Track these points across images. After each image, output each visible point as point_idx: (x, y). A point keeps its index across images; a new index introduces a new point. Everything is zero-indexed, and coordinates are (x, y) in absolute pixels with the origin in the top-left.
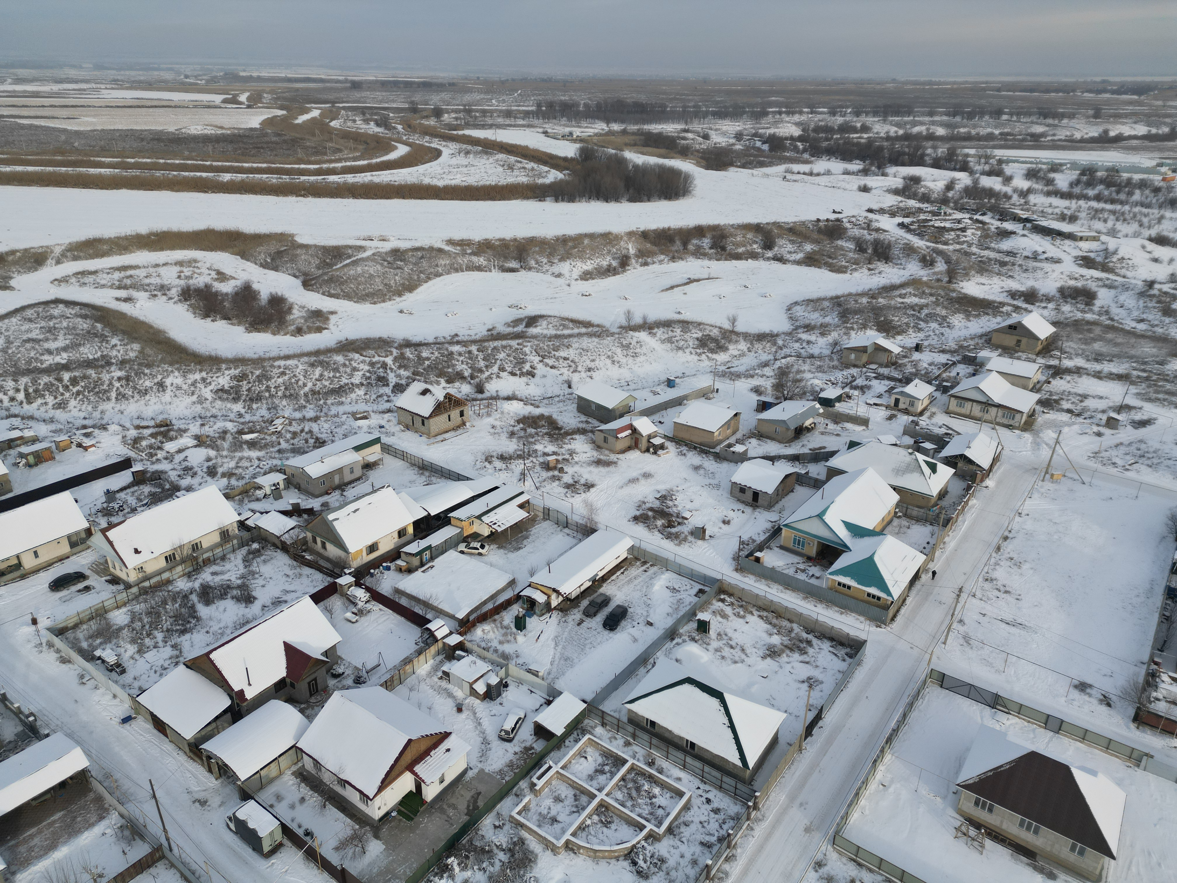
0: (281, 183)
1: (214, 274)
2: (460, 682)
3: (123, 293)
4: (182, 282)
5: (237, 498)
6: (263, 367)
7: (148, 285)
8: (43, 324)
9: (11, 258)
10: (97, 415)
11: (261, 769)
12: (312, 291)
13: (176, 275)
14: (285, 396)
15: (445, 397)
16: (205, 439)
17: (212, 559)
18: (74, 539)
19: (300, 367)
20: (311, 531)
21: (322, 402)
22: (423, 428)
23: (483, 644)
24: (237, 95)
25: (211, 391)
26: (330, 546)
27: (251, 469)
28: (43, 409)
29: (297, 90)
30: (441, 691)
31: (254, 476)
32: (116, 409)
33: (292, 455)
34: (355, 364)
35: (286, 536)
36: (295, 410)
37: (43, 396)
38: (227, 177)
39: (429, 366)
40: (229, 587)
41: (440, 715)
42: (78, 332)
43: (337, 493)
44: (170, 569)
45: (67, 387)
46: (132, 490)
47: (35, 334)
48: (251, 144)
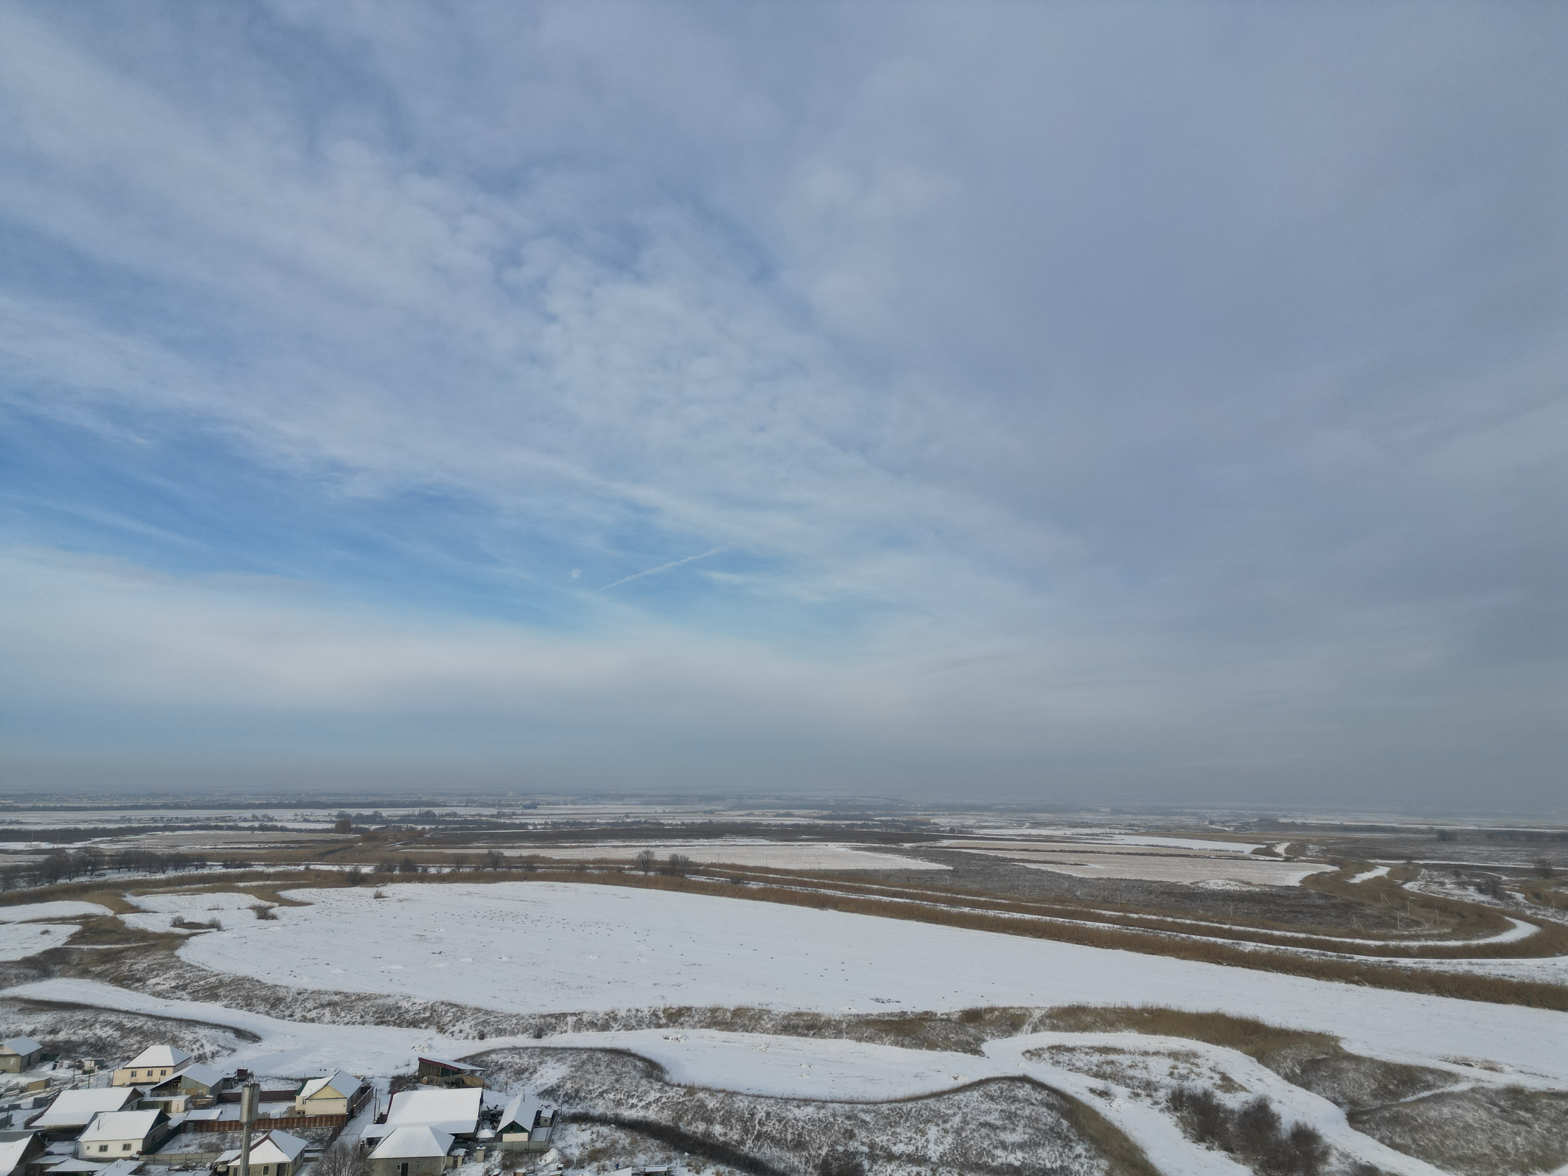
0: (1325, 962)
1: (1217, 1079)
3: (1099, 1084)
4: (1174, 1083)
7: (1131, 1078)
8: (1004, 1106)
9: (988, 1016)
12: (1363, 1131)
13: (1167, 1071)
24: (1273, 845)
29: (1356, 841)
38: (1249, 946)
42: (1040, 1126)
47: (993, 1118)
48: (1286, 906)
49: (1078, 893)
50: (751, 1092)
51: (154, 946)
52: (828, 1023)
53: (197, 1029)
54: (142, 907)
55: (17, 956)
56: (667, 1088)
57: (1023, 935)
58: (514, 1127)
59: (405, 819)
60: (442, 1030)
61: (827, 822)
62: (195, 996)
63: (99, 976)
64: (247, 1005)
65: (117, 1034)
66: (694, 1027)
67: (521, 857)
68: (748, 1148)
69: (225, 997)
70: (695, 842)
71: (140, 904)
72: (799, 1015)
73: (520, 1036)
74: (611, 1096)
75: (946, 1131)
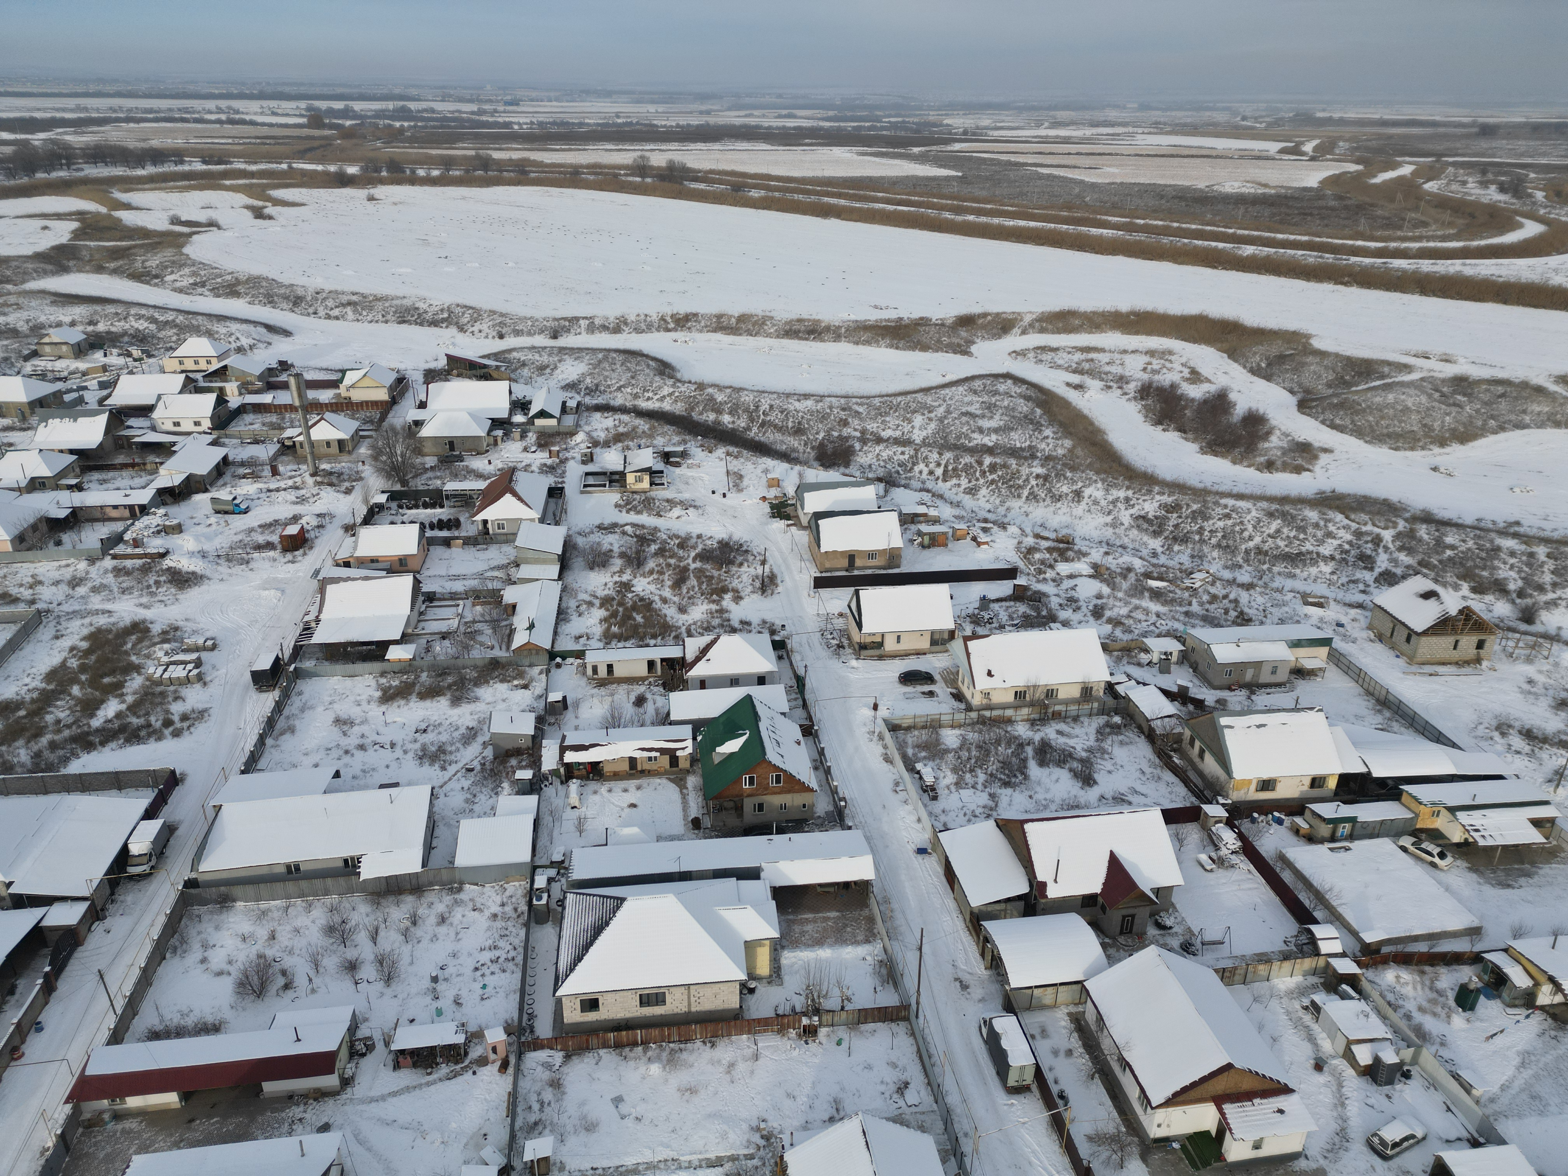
0: (1320, 264)
1: (1186, 373)
2: (1333, 1030)
3: (1076, 379)
4: (1145, 377)
5: (1116, 653)
6: (1205, 501)
7: (1106, 373)
8: (986, 398)
9: (981, 321)
10: (1002, 510)
11: (1036, 987)
12: (1309, 415)
13: (1141, 366)
14: (1219, 546)
15: (1461, 612)
16: (1103, 571)
17: (1063, 714)
18: (936, 637)
19: (1252, 512)
20: (1192, 729)
21: (1265, 567)
22: (1405, 647)
23: (1390, 997)
24: (1302, 143)
25: (1132, 515)
26: (1209, 758)
27: (1144, 624)
28: (954, 490)
30: (1298, 1024)
31: (1145, 634)
32: (1023, 510)
33: (1202, 623)
34: (1331, 528)
35: (1159, 722)
36: (1226, 567)
37: (959, 476)
38: (1249, 250)
39: (1450, 559)
40: (1070, 755)
41: (1287, 1058)
42: (1016, 414)
43: (1244, 692)
44: (1016, 707)
45: (985, 472)
46: (1007, 604)
47: (974, 409)
48: (1297, 208)
49: (1088, 199)
50: (756, 388)
51: (159, 243)
52: (828, 329)
53: (228, 324)
54: (134, 204)
55: (28, 251)
56: (679, 384)
57: (1025, 243)
58: (542, 414)
59: (380, 114)
60: (462, 329)
61: (832, 124)
62: (216, 292)
63: (115, 272)
64: (270, 302)
65: (153, 327)
66: (701, 331)
67: (511, 160)
68: (754, 433)
69: (247, 294)
70: (692, 146)
71: (130, 201)
72: (800, 321)
73: (536, 336)
74: (629, 390)
75: (930, 419)
